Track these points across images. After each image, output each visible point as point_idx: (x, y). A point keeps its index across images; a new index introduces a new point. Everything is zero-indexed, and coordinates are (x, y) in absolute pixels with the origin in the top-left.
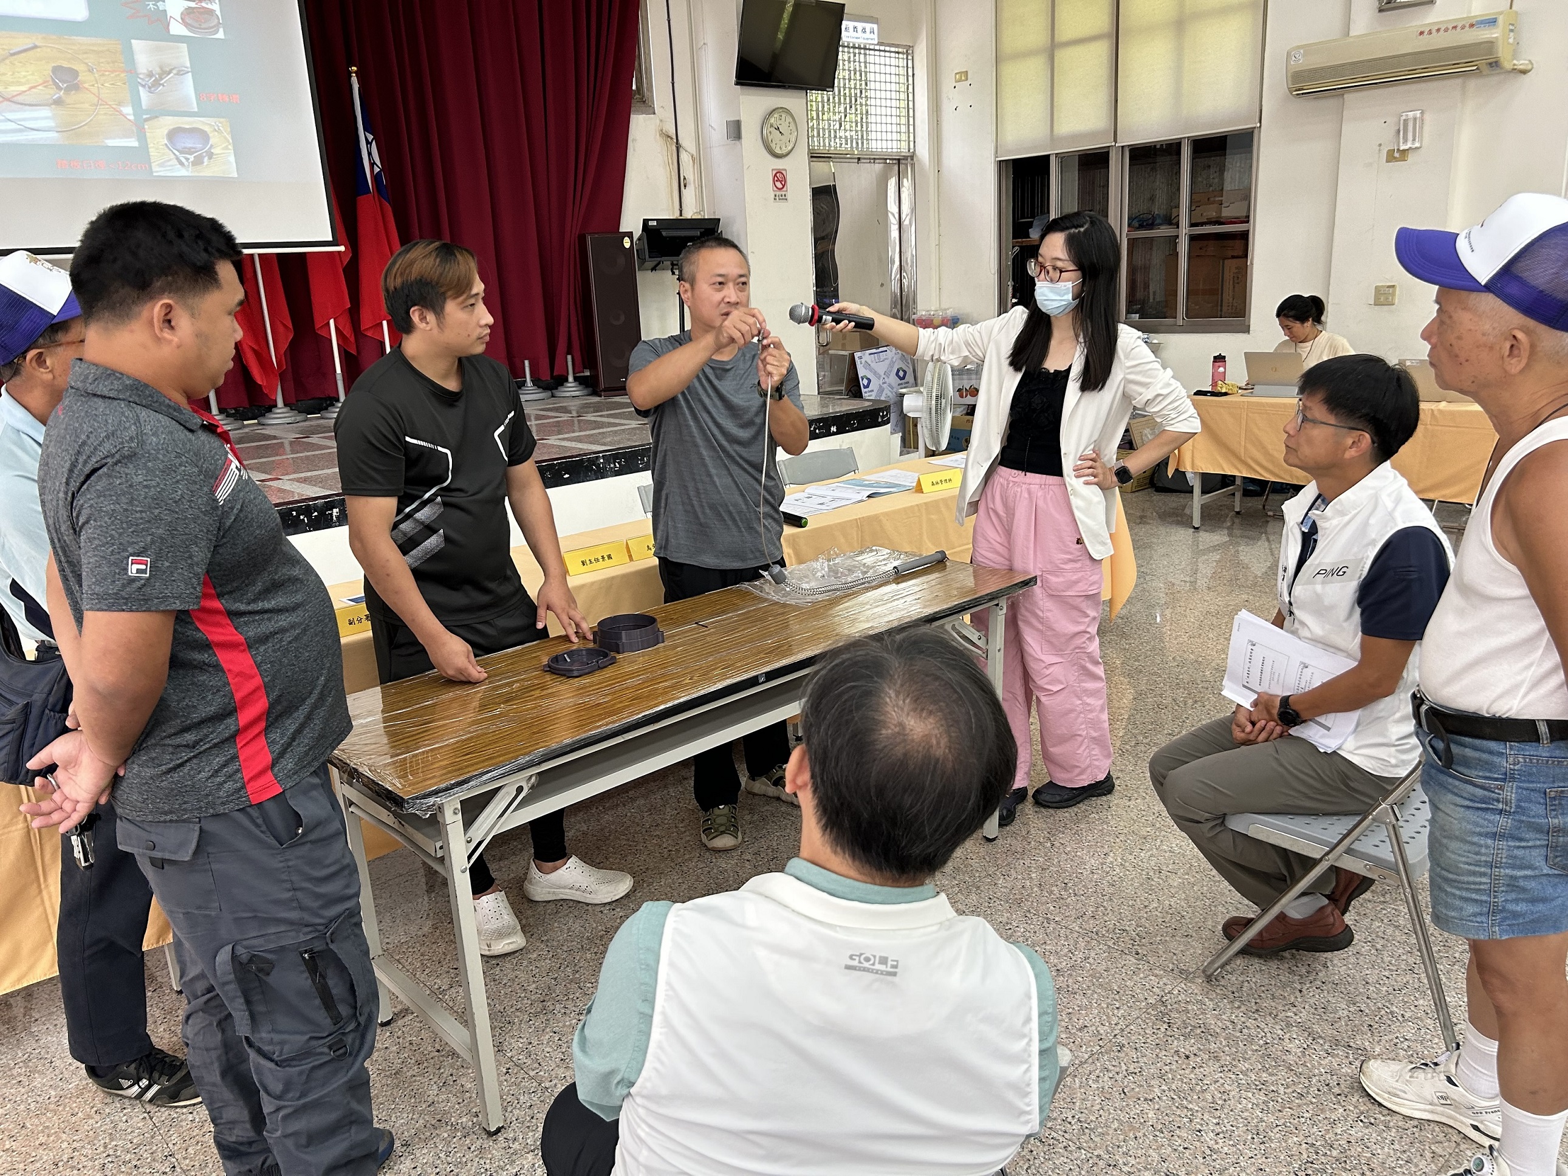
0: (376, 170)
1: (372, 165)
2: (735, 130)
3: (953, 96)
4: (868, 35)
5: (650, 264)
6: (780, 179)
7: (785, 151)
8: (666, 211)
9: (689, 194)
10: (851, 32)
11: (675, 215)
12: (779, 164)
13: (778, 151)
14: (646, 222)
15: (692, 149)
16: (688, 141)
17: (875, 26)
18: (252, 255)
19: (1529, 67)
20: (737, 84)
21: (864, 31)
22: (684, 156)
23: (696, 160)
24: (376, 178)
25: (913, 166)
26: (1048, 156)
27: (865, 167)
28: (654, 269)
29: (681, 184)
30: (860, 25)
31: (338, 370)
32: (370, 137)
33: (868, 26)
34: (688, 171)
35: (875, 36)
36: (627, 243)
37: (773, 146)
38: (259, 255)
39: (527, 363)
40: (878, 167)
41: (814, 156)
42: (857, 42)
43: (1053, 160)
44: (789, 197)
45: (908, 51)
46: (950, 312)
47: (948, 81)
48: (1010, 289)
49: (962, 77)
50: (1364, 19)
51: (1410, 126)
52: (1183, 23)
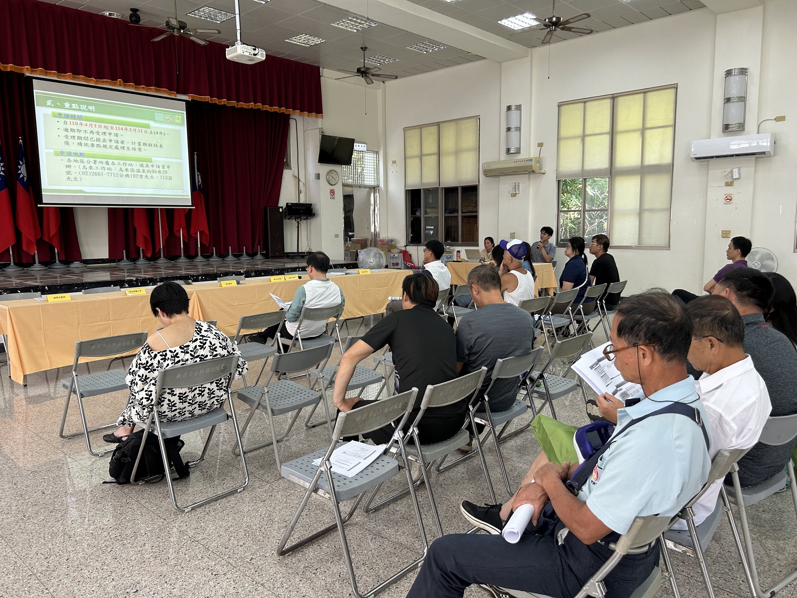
0: (200, 184)
1: (199, 182)
2: (318, 176)
3: (392, 169)
4: (363, 148)
5: (288, 217)
6: (332, 192)
7: (334, 183)
8: (294, 201)
9: (302, 196)
10: (357, 147)
11: (297, 202)
12: (332, 187)
13: (332, 183)
14: (287, 203)
15: (304, 181)
16: (302, 178)
17: (365, 145)
18: (158, 208)
19: (545, 172)
20: (319, 162)
21: (362, 146)
22: (301, 183)
23: (305, 185)
24: (199, 186)
25: (379, 190)
26: (420, 189)
27: (362, 189)
28: (289, 219)
29: (300, 192)
30: (360, 145)
31: (182, 247)
32: (199, 173)
33: (363, 145)
34: (302, 188)
35: (366, 148)
36: (281, 210)
37: (330, 182)
38: (160, 209)
39: (244, 247)
40: (367, 189)
41: (344, 185)
42: (360, 150)
43: (422, 190)
44: (335, 198)
45: (377, 153)
46: (390, 238)
47: (390, 164)
48: (410, 231)
49: (394, 162)
50: (503, 156)
51: (516, 187)
52: (457, 152)
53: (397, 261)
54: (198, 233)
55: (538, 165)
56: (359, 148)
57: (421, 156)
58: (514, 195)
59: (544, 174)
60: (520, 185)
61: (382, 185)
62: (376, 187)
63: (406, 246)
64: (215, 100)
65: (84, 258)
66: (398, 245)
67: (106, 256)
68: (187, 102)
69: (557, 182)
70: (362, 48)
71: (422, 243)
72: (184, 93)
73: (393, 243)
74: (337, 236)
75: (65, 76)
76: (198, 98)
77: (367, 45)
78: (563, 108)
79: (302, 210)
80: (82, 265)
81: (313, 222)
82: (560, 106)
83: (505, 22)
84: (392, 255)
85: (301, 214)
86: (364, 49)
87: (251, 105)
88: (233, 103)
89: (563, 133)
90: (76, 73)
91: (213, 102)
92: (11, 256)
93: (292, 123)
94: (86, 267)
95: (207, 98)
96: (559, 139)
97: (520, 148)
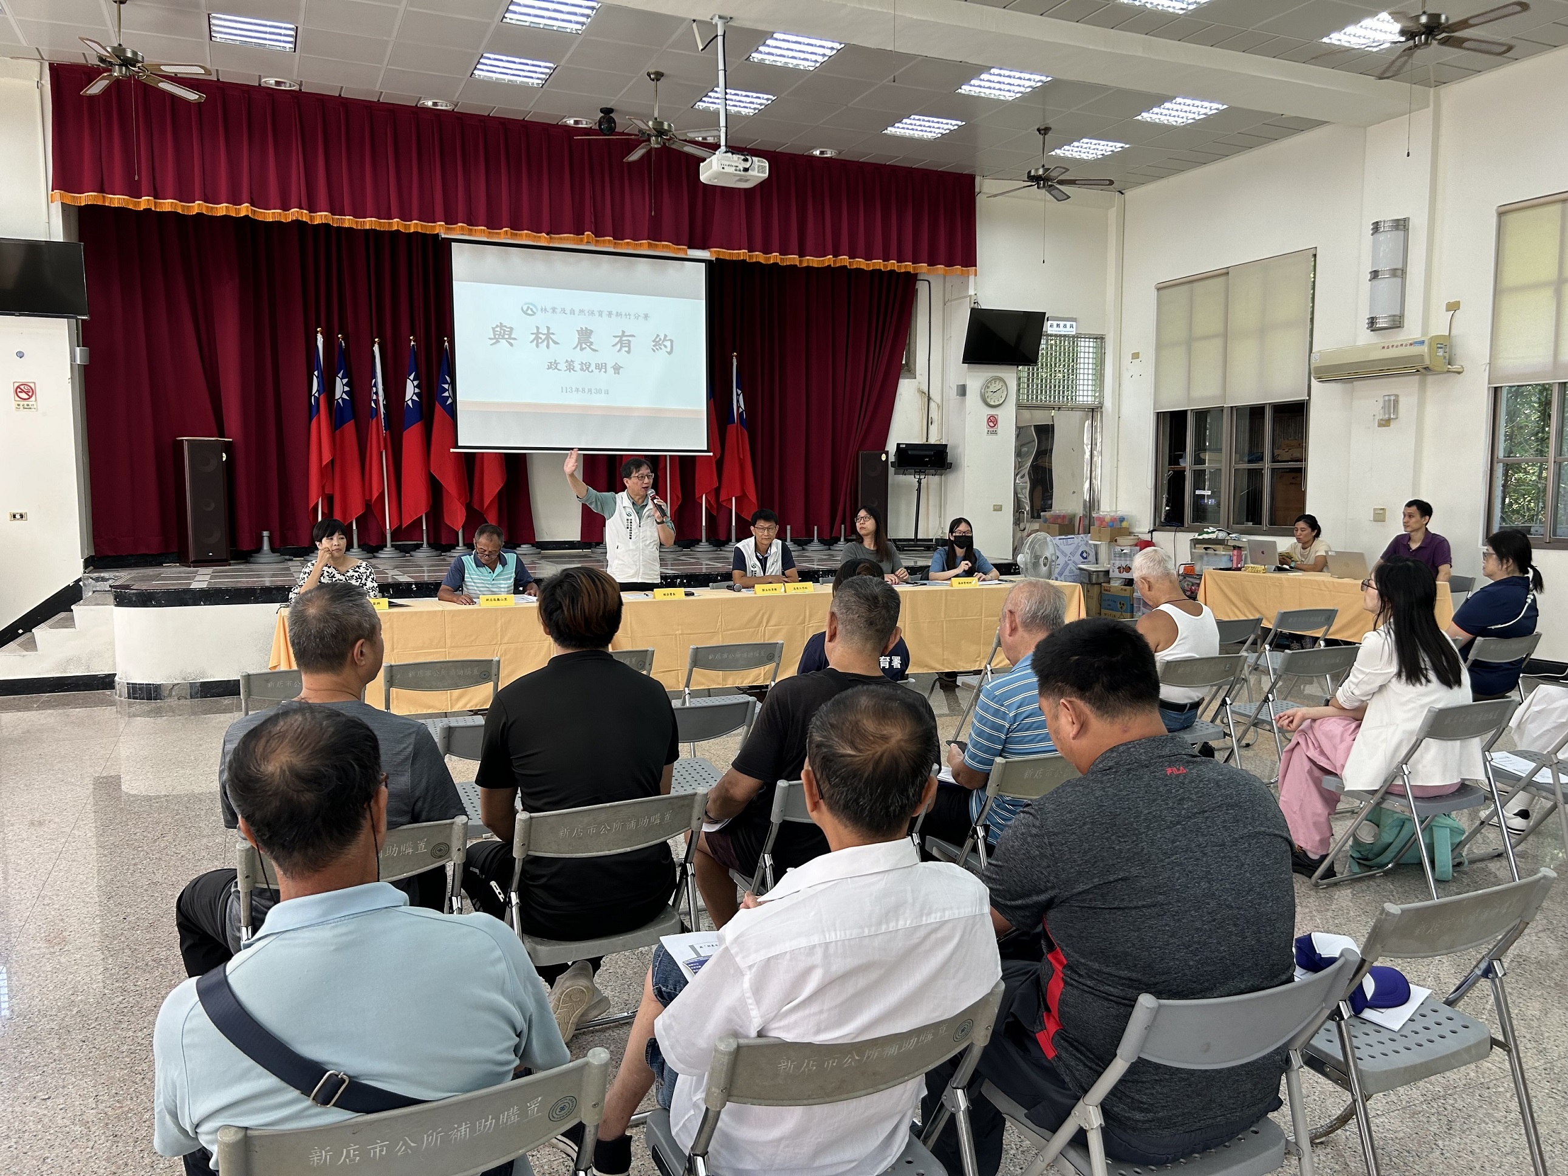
0: (741, 410)
1: (738, 407)
2: (963, 390)
3: (1130, 369)
4: (1068, 329)
5: (900, 471)
6: (993, 421)
7: (997, 403)
8: (915, 438)
9: (933, 429)
10: (1050, 328)
11: (922, 441)
12: (993, 411)
13: (992, 403)
14: (898, 445)
15: (939, 401)
16: (935, 395)
17: (1073, 324)
18: (666, 456)
19: (1461, 370)
21: (1062, 326)
22: (932, 404)
23: (940, 407)
24: (740, 415)
25: (1102, 413)
26: (1186, 411)
27: (1072, 413)
28: (902, 474)
29: (929, 422)
30: (1059, 323)
31: (704, 524)
32: (739, 392)
33: (1068, 324)
34: (934, 413)
35: (1073, 330)
36: (885, 458)
37: (988, 400)
38: (670, 456)
39: (816, 527)
40: (1080, 413)
42: (1059, 333)
43: (1189, 413)
44: (999, 431)
45: (1101, 338)
46: (1120, 514)
47: (1127, 358)
48: (1164, 500)
49: (1136, 356)
50: (1365, 337)
51: (1392, 405)
52: (1263, 331)
53: (1128, 563)
54: (734, 499)
55: (1441, 354)
56: (1058, 329)
57: (1189, 342)
58: (1385, 423)
59: (1459, 373)
60: (1402, 400)
61: (1108, 404)
62: (1098, 408)
63: (1151, 532)
64: (759, 257)
65: (539, 538)
66: (1136, 530)
67: (576, 537)
68: (708, 263)
69: (1492, 392)
70: (1039, 130)
71: (1186, 525)
72: (703, 247)
73: (1124, 524)
74: (998, 508)
75: (499, 234)
76: (727, 254)
77: (1050, 122)
78: (1510, 218)
79: (927, 456)
80: (534, 550)
81: (951, 478)
82: (1502, 213)
83: (1336, 38)
84: (1118, 549)
85: (925, 464)
86: (1044, 131)
87: (828, 260)
88: (793, 259)
89: (1510, 278)
90: (516, 226)
91: (754, 260)
92: (425, 532)
93: (922, 288)
94: (539, 553)
95: (742, 254)
96: (1497, 292)
97: (1401, 316)
